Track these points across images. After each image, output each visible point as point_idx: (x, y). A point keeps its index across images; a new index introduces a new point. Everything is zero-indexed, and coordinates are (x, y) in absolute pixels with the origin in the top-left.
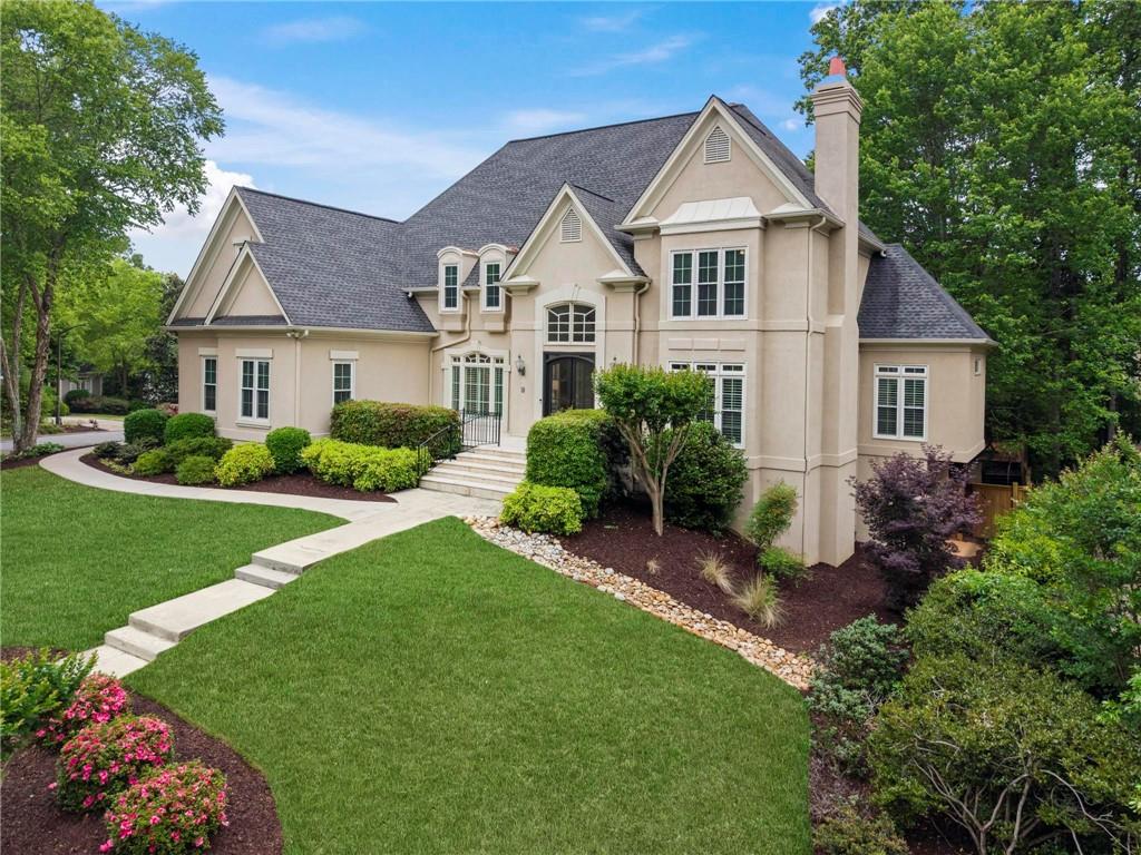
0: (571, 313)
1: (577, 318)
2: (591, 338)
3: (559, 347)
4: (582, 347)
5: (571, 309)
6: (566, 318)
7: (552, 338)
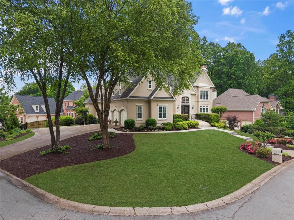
0: (185, 98)
1: (186, 99)
2: (188, 102)
3: (183, 104)
4: (187, 104)
5: (185, 97)
6: (184, 99)
7: (182, 102)
